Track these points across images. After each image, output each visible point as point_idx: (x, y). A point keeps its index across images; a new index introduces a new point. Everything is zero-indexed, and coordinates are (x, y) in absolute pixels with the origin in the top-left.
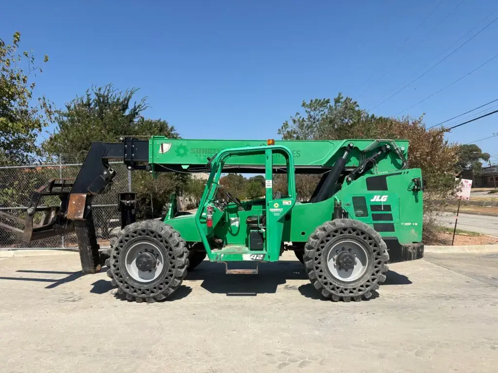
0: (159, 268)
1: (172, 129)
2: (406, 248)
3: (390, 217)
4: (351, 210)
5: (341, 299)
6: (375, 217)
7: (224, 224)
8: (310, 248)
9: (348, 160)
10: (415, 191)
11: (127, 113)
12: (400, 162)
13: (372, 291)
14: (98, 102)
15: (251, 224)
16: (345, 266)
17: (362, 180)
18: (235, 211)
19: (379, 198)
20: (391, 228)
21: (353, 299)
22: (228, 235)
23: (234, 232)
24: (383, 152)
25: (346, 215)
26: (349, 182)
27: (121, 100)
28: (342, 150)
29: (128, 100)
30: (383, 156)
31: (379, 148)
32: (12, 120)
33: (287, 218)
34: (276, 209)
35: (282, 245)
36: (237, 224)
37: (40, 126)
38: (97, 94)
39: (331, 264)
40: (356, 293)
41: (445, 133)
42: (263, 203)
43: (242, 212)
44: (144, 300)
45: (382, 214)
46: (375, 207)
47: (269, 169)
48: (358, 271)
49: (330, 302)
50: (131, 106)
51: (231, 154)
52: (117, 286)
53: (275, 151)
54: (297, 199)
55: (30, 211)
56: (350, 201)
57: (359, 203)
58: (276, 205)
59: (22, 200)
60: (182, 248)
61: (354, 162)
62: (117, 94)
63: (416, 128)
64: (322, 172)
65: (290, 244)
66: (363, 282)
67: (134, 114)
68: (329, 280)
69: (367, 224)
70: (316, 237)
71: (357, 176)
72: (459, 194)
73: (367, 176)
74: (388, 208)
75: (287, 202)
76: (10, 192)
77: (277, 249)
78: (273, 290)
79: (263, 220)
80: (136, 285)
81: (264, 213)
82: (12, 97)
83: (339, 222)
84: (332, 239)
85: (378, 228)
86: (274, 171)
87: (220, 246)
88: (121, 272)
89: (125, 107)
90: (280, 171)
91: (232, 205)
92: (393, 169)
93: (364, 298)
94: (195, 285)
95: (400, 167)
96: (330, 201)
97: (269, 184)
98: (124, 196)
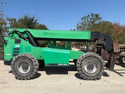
1: (47, 27)
11: (33, 22)
38: (25, 16)
62: (30, 16)
89: (33, 20)
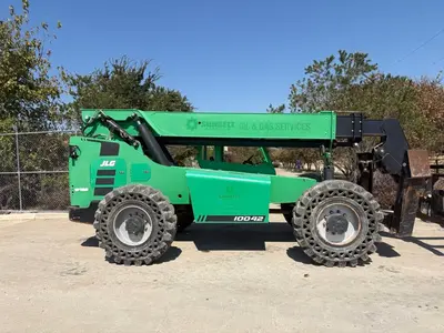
1: (185, 99)
11: (142, 83)
27: (137, 71)
29: (143, 69)
32: (31, 87)
37: (58, 93)
38: (114, 66)
50: (146, 77)
62: (133, 65)
67: (148, 84)
76: (34, 157)
82: (29, 65)
89: (140, 77)
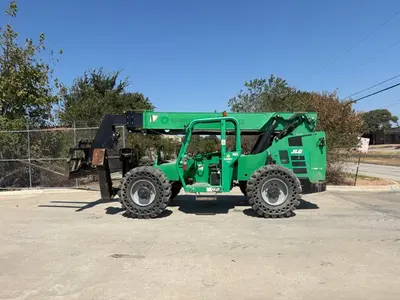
0: (153, 197)
1: (147, 99)
2: (314, 185)
3: (304, 164)
4: (278, 160)
5: (271, 217)
6: (294, 164)
7: (194, 169)
8: (250, 183)
9: (276, 125)
10: (321, 147)
11: (115, 88)
12: (311, 127)
13: (291, 211)
14: (93, 81)
15: (211, 169)
16: (273, 195)
17: (285, 139)
18: (201, 160)
19: (296, 151)
20: (305, 171)
21: (278, 217)
22: (196, 176)
23: (200, 174)
24: (300, 120)
25: (274, 162)
26: (277, 141)
27: (110, 79)
28: (272, 119)
29: (115, 78)
30: (300, 123)
31: (297, 118)
33: (235, 164)
34: (228, 158)
35: (232, 183)
36: (202, 169)
38: (92, 75)
39: (264, 194)
40: (280, 213)
41: (353, 104)
42: (219, 155)
43: (206, 161)
44: (143, 217)
45: (299, 162)
46: (294, 157)
47: (223, 132)
48: (282, 199)
49: (263, 219)
50: (117, 83)
51: (198, 122)
52: (125, 209)
53: (227, 120)
54: (242, 153)
55: (68, 160)
56: (277, 153)
57: (284, 154)
58: (228, 156)
59: (45, 154)
60: (167, 184)
61: (280, 127)
62: (107, 74)
63: (332, 100)
64: (259, 134)
65: (237, 182)
66: (284, 206)
67: (120, 89)
68: (263, 204)
69: (289, 169)
70: (254, 177)
71: (282, 137)
72: (359, 149)
73: (290, 136)
74: (302, 158)
75: (235, 154)
77: (229, 186)
78: (226, 212)
79: (220, 166)
80: (137, 208)
81: (220, 162)
82: (37, 80)
83: (269, 167)
84: (264, 178)
85: (296, 171)
86: (227, 134)
87: (191, 183)
88: (128, 199)
89: (113, 84)
90: (230, 134)
91: (199, 156)
92: (307, 132)
93: (285, 216)
94: (175, 209)
95: (311, 130)
96: (264, 153)
97: (223, 142)
98: (124, 151)
